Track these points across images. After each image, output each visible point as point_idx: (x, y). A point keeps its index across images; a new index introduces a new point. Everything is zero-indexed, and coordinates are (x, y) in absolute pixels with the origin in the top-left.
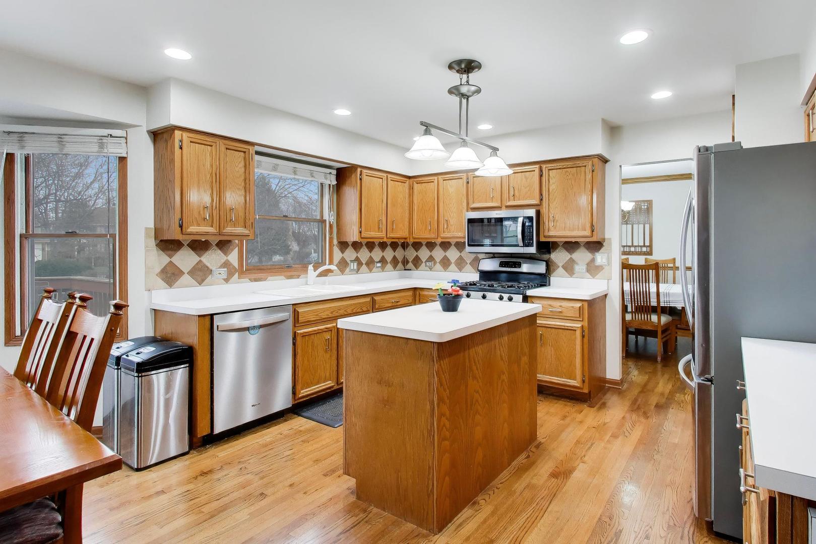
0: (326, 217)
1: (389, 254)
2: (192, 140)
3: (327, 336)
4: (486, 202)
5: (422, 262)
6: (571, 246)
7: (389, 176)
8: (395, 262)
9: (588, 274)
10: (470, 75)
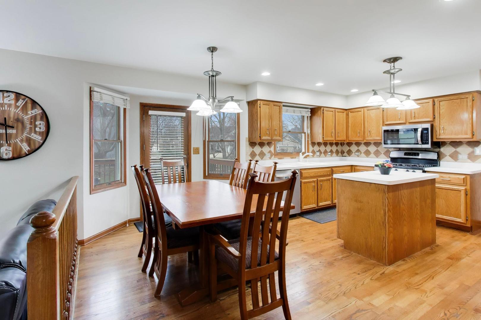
0: (306, 130)
1: (334, 148)
2: (263, 104)
3: (313, 184)
4: (395, 120)
5: (353, 153)
6: (456, 144)
7: (336, 110)
8: (337, 152)
9: (469, 160)
10: (395, 63)
